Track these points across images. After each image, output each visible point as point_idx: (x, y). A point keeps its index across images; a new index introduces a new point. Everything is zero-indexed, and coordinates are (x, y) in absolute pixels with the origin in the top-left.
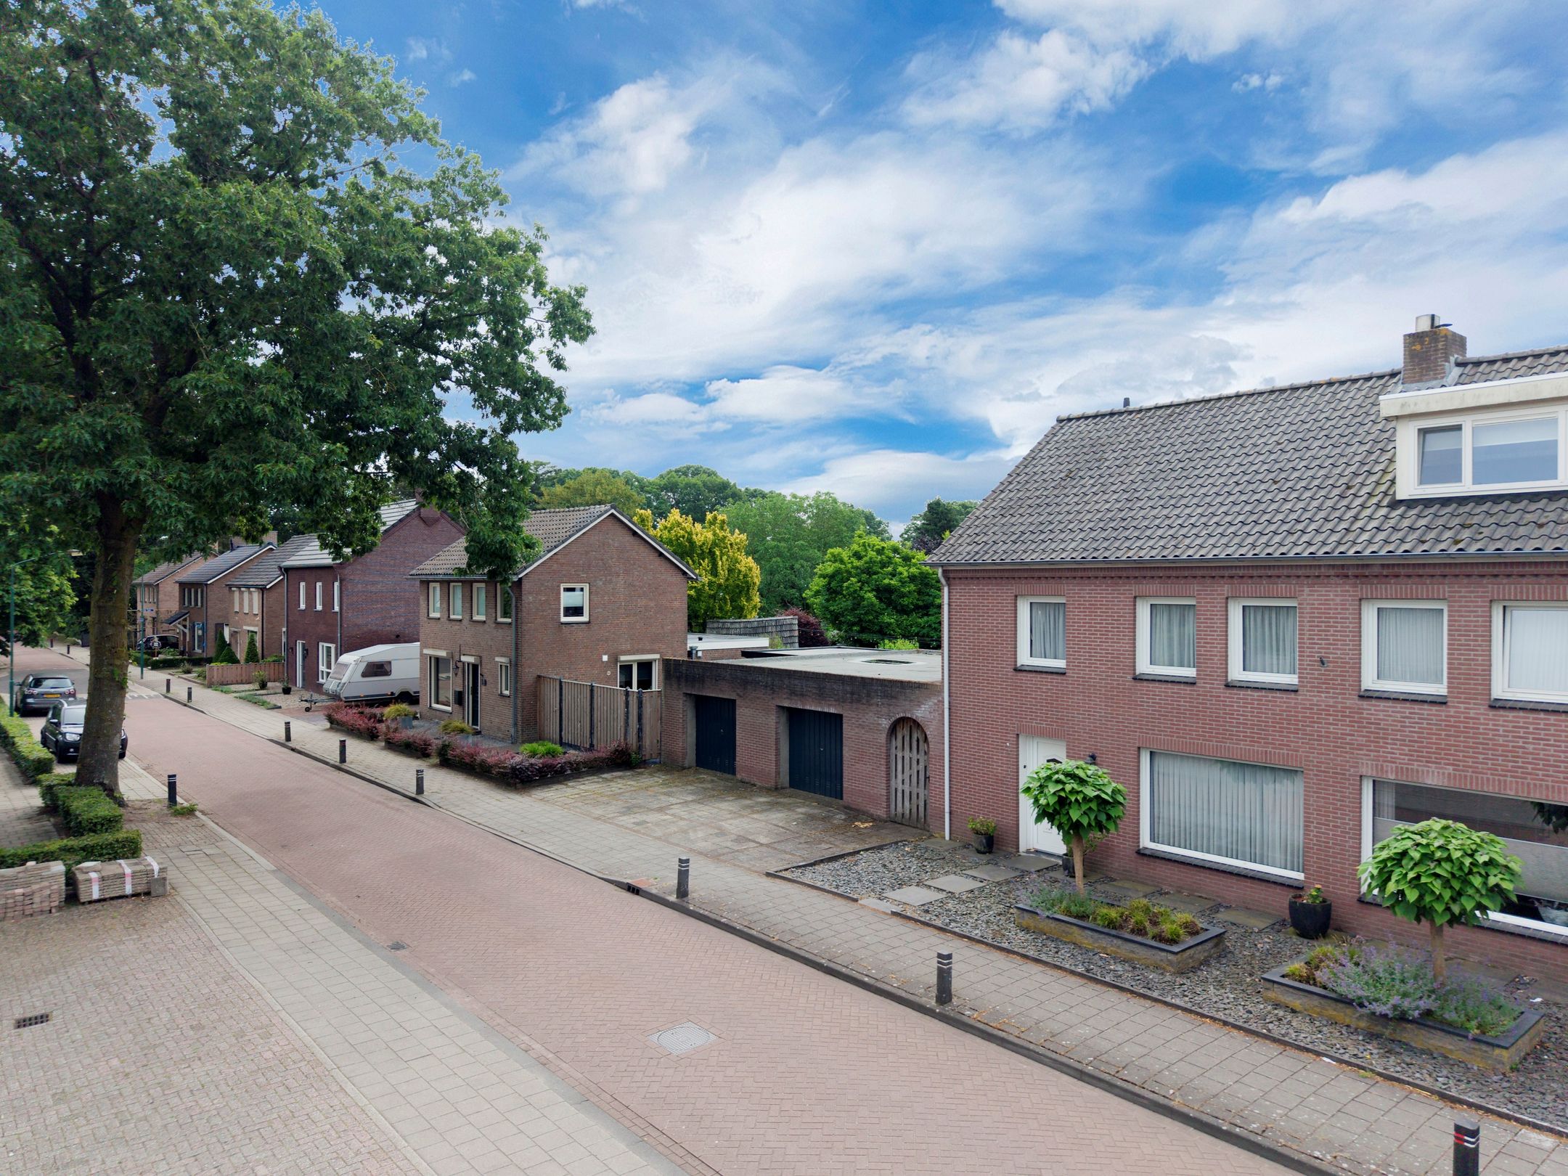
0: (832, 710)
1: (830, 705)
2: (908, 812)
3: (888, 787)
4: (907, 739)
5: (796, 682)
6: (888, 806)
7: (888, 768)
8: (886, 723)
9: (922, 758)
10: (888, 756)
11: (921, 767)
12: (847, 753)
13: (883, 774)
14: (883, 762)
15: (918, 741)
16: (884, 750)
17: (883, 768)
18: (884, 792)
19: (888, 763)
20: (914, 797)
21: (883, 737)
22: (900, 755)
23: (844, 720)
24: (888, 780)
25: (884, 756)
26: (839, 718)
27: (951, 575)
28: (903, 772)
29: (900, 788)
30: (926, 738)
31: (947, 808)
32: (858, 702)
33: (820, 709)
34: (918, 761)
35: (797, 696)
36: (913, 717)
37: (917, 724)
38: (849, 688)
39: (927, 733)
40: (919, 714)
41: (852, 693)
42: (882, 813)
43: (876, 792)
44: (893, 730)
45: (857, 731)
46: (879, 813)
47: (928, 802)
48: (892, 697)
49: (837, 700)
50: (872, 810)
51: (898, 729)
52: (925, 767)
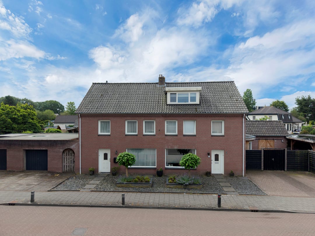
0: (44, 149)
1: (43, 148)
2: (68, 170)
3: (62, 165)
4: (68, 153)
5: (31, 143)
6: (62, 169)
7: (62, 161)
8: (62, 150)
9: (72, 157)
10: (62, 158)
11: (72, 159)
12: (49, 159)
14: (61, 159)
15: (71, 153)
16: (61, 157)
17: (61, 161)
18: (61, 167)
19: (62, 159)
20: (70, 166)
21: (61, 154)
22: (66, 157)
23: (48, 151)
24: (62, 163)
25: (61, 158)
26: (46, 151)
27: (82, 115)
28: (67, 161)
29: (66, 165)
30: (74, 152)
31: (80, 167)
32: (53, 146)
33: (39, 149)
34: (71, 158)
35: (31, 146)
36: (70, 148)
37: (71, 150)
38: (50, 143)
39: (74, 151)
40: (72, 147)
41: (51, 144)
42: (60, 171)
43: (59, 167)
44: (64, 152)
45: (52, 153)
46: (59, 171)
47: (74, 167)
48: (64, 144)
49: (45, 146)
50: (57, 171)
51: (65, 151)
52: (73, 159)
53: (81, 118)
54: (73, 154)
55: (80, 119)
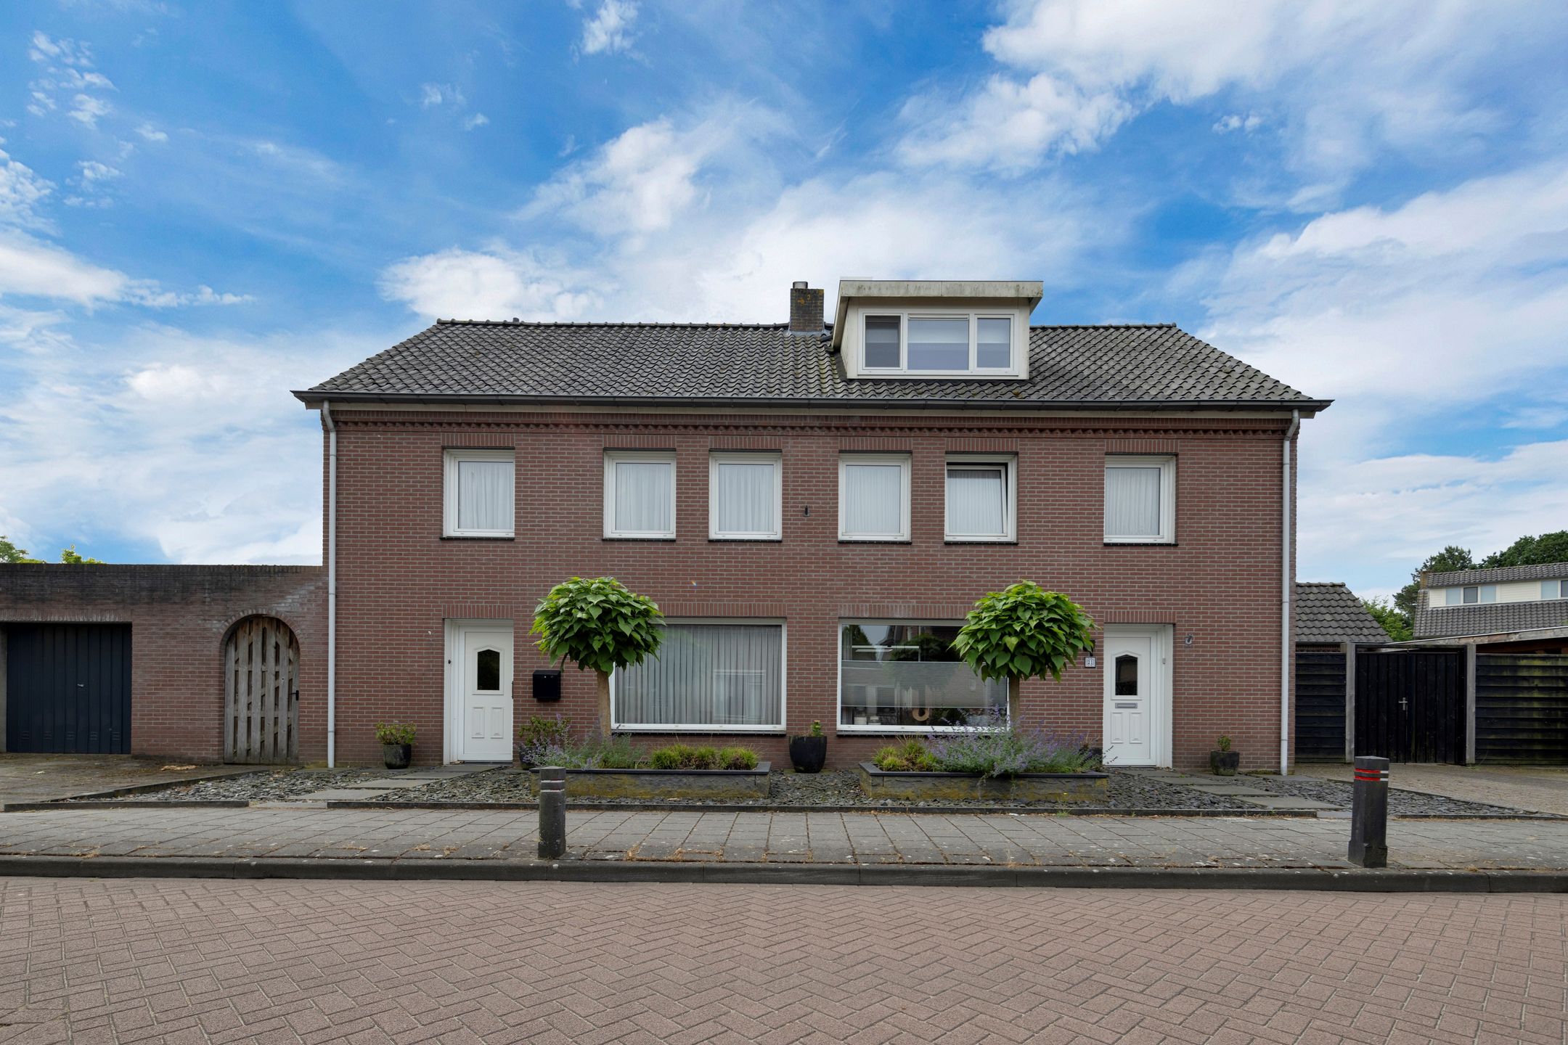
0: (109, 618)
1: (102, 612)
2: (258, 745)
3: (222, 715)
4: (258, 646)
5: (29, 581)
6: (222, 743)
7: (222, 690)
8: (219, 627)
9: (284, 669)
10: (222, 674)
11: (283, 682)
12: (139, 679)
13: (213, 698)
14: (213, 681)
15: (277, 647)
16: (215, 664)
17: (213, 691)
18: (216, 724)
19: (222, 683)
20: (269, 724)
21: (214, 648)
22: (243, 670)
23: (134, 630)
24: (222, 707)
25: (214, 674)
26: (124, 630)
27: (342, 418)
28: (249, 692)
29: (243, 715)
30: (293, 642)
31: (331, 727)
32: (165, 600)
33: (81, 619)
34: (277, 675)
35: (29, 602)
36: (273, 614)
37: (278, 624)
38: (144, 583)
39: (297, 632)
40: (283, 607)
41: (152, 590)
42: (211, 753)
43: (197, 724)
44: (231, 636)
45: (161, 642)
46: (204, 754)
47: (294, 726)
48: (231, 589)
49: (117, 603)
50: (190, 754)
51: (240, 634)
52: (290, 681)
53: (338, 432)
54: (286, 653)
55: (333, 436)
